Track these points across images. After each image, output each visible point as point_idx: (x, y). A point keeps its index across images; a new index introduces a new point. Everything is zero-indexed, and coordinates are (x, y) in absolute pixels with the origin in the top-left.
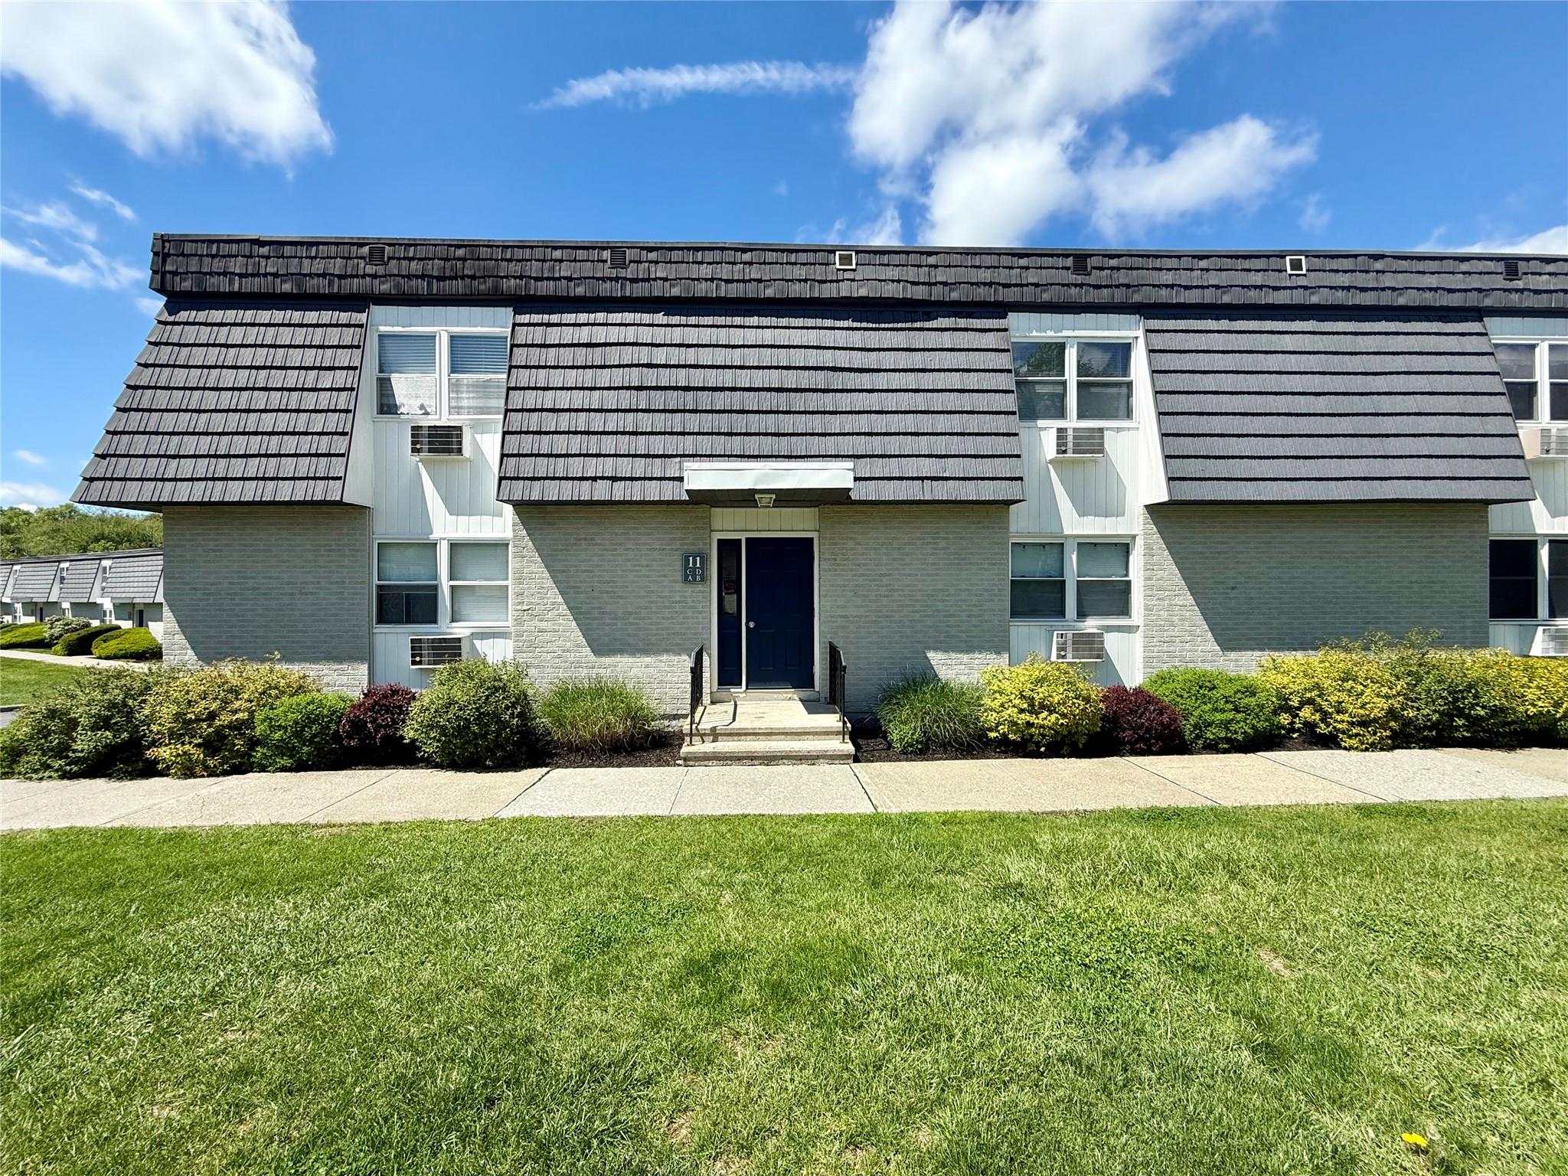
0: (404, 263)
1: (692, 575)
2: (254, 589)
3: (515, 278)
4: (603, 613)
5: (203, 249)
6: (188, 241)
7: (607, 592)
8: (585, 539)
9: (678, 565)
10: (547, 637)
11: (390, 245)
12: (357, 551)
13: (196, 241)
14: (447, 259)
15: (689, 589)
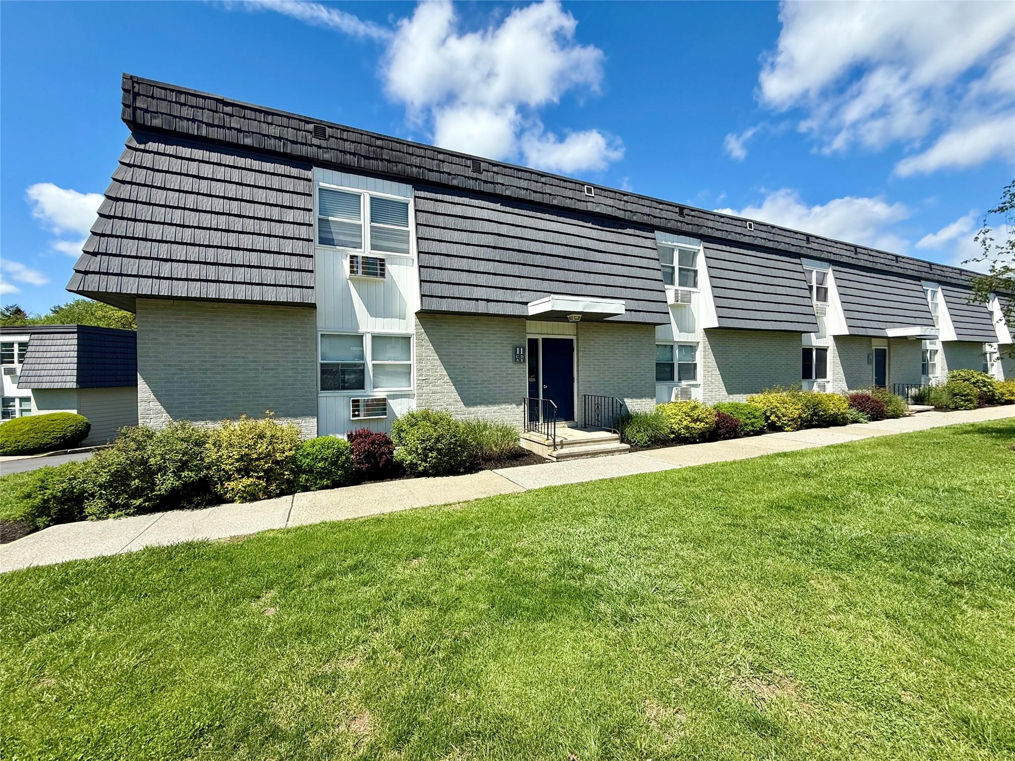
0: (341, 142)
1: (517, 359)
2: (223, 366)
3: (416, 167)
4: (470, 381)
5: (173, 97)
6: (158, 87)
7: (472, 368)
8: (459, 336)
9: (510, 353)
10: (438, 396)
11: (329, 127)
12: (308, 339)
13: (166, 89)
14: (370, 145)
15: (516, 367)
